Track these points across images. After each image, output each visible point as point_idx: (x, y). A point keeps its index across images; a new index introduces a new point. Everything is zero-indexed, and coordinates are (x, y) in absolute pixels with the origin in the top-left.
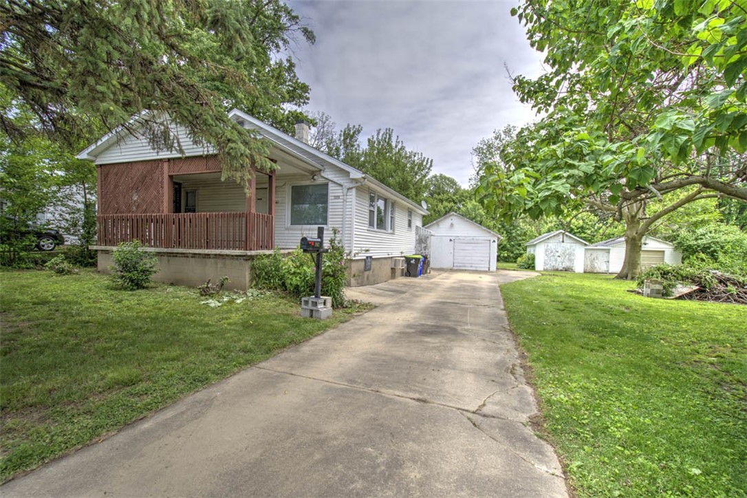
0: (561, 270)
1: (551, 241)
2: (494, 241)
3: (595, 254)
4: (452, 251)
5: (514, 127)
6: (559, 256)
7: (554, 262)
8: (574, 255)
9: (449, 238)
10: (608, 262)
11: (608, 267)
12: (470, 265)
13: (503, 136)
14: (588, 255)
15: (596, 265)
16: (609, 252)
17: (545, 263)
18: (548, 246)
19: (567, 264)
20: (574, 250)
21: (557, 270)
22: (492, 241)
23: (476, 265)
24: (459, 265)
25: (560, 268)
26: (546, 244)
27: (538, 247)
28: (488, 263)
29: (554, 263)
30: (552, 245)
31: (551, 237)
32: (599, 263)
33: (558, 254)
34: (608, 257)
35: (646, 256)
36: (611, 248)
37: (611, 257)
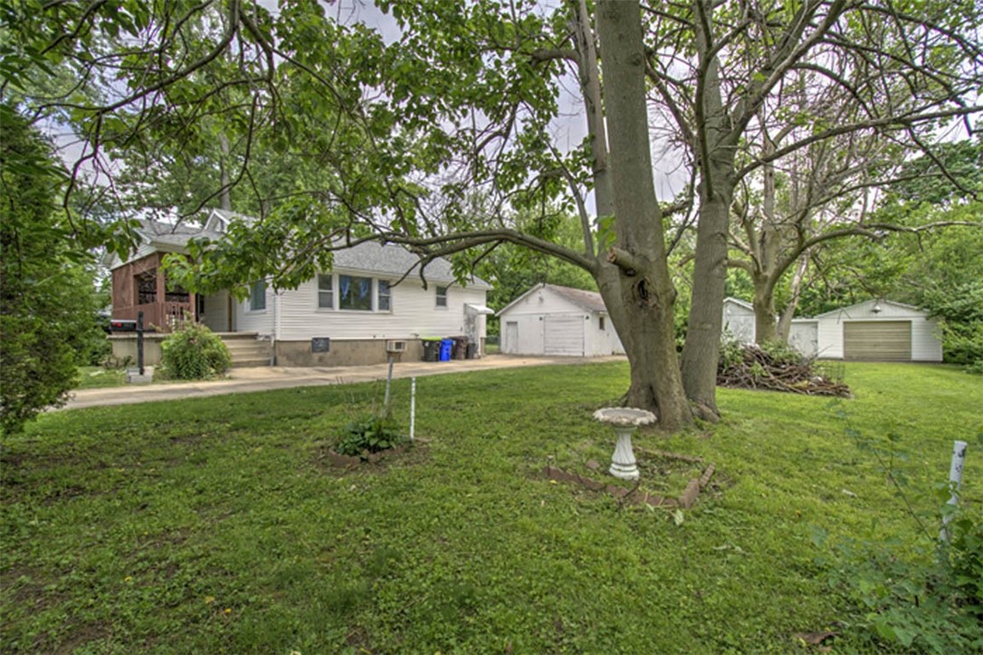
4: (542, 332)
9: (538, 317)
11: (816, 349)
12: (562, 349)
22: (585, 318)
24: (551, 349)
34: (816, 334)
35: (879, 330)
36: (819, 320)
37: (820, 334)
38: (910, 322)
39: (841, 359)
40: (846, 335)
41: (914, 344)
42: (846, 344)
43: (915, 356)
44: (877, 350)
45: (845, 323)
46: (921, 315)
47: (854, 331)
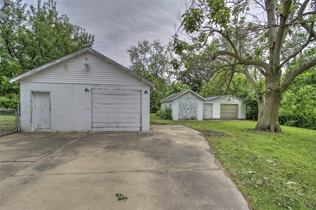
0: (190, 119)
1: (183, 97)
2: (146, 92)
3: (205, 106)
4: (89, 106)
5: (148, 42)
6: (188, 109)
7: (185, 113)
8: (197, 108)
9: (85, 87)
10: (212, 112)
11: (212, 115)
12: (115, 125)
13: (143, 45)
16: (212, 106)
17: (179, 115)
18: (181, 101)
19: (193, 115)
20: (197, 104)
21: (187, 119)
22: (143, 92)
23: (124, 125)
24: (101, 125)
25: (189, 118)
26: (180, 100)
27: (174, 102)
28: (139, 120)
29: (185, 114)
30: (183, 100)
31: (183, 95)
32: (207, 113)
33: (187, 107)
34: (212, 109)
35: (230, 107)
36: (213, 103)
37: (213, 109)
38: (238, 105)
39: (219, 119)
40: (221, 109)
41: (239, 113)
42: (221, 113)
43: (239, 117)
44: (229, 115)
45: (221, 104)
46: (241, 102)
47: (223, 108)
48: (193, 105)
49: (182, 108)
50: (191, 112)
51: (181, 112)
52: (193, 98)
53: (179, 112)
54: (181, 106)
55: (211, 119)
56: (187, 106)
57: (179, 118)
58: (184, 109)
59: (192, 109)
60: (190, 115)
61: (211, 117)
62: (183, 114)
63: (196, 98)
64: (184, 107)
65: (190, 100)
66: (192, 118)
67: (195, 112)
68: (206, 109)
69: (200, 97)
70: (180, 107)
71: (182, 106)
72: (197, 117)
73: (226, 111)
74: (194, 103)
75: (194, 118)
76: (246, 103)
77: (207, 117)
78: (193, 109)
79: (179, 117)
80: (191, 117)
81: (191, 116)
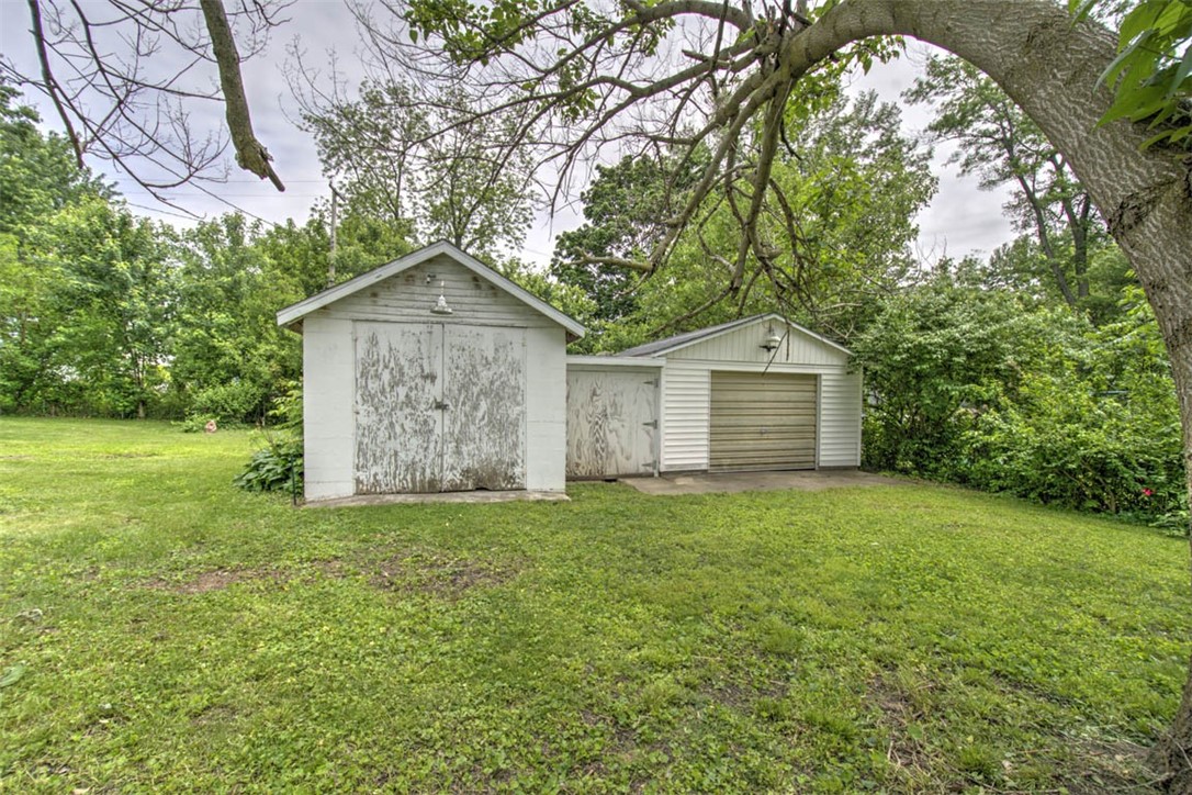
0: (456, 489)
1: (390, 308)
3: (608, 387)
6: (441, 406)
7: (415, 442)
8: (516, 395)
10: (655, 424)
11: (654, 447)
14: (582, 396)
15: (611, 439)
16: (657, 384)
17: (361, 450)
18: (374, 341)
19: (483, 450)
20: (516, 368)
21: (432, 487)
25: (449, 476)
26: (364, 330)
29: (412, 449)
30: (396, 335)
32: (624, 433)
33: (434, 391)
34: (655, 404)
35: (770, 393)
36: (661, 362)
37: (664, 404)
38: (816, 377)
39: (704, 472)
40: (716, 408)
41: (825, 429)
42: (716, 432)
43: (828, 454)
45: (713, 373)
46: (836, 362)
47: (730, 396)
48: (485, 375)
49: (389, 400)
50: (465, 425)
51: (383, 434)
52: (485, 317)
53: (364, 431)
54: (378, 376)
55: (651, 475)
56: (433, 378)
57: (358, 481)
58: (408, 402)
59: (475, 407)
60: (458, 452)
61: (650, 461)
62: (393, 445)
63: (509, 318)
64: (402, 391)
65: (457, 335)
66: (480, 480)
67: (504, 427)
68: (614, 405)
69: (541, 315)
70: (373, 386)
71: (386, 376)
72: (517, 470)
73: (745, 421)
74: (490, 354)
75: (494, 474)
76: (866, 369)
77: (621, 458)
78: (484, 406)
79: (362, 477)
80: (466, 473)
81: (467, 462)
